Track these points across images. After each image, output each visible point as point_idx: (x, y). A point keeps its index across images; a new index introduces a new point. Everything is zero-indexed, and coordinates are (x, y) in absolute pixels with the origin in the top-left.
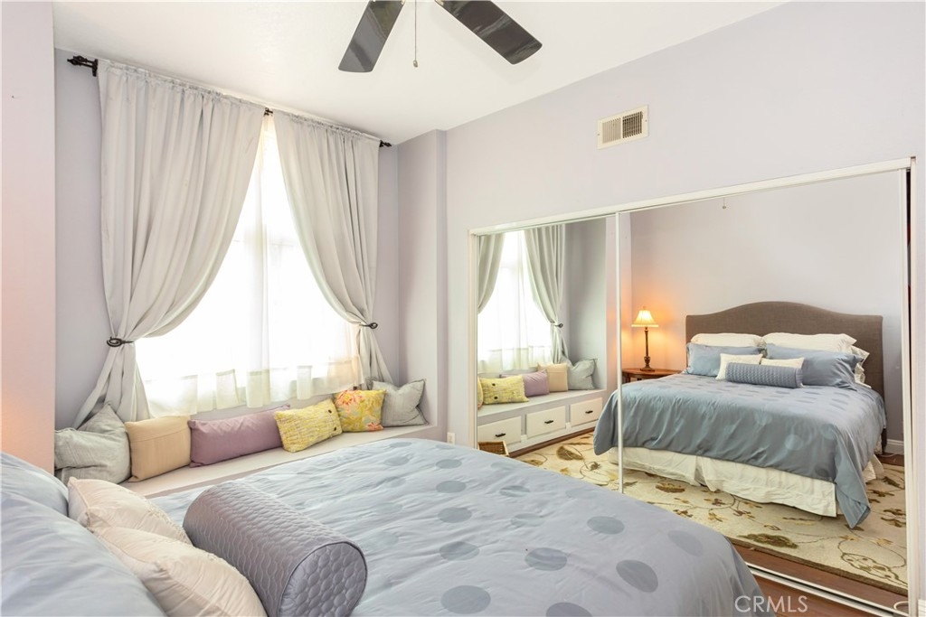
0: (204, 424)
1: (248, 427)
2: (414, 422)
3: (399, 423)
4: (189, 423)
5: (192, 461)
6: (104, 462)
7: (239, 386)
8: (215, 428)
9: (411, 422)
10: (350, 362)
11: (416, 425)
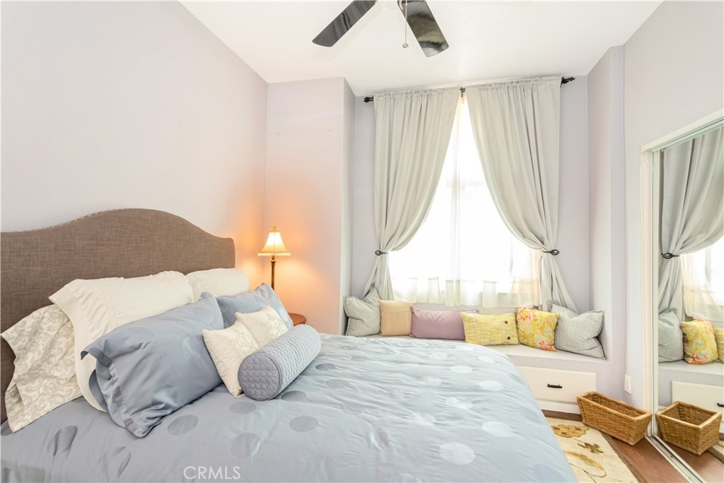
0: (418, 311)
1: (443, 319)
2: (589, 352)
3: (573, 350)
4: (411, 308)
5: (411, 333)
6: (364, 319)
7: (441, 290)
8: (424, 315)
9: (585, 352)
10: (531, 283)
11: (592, 357)
